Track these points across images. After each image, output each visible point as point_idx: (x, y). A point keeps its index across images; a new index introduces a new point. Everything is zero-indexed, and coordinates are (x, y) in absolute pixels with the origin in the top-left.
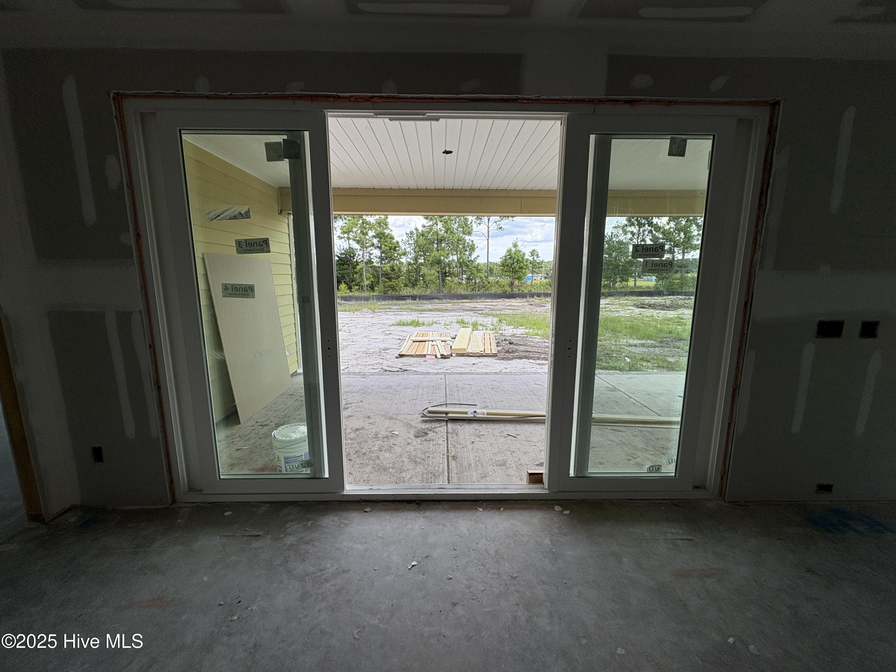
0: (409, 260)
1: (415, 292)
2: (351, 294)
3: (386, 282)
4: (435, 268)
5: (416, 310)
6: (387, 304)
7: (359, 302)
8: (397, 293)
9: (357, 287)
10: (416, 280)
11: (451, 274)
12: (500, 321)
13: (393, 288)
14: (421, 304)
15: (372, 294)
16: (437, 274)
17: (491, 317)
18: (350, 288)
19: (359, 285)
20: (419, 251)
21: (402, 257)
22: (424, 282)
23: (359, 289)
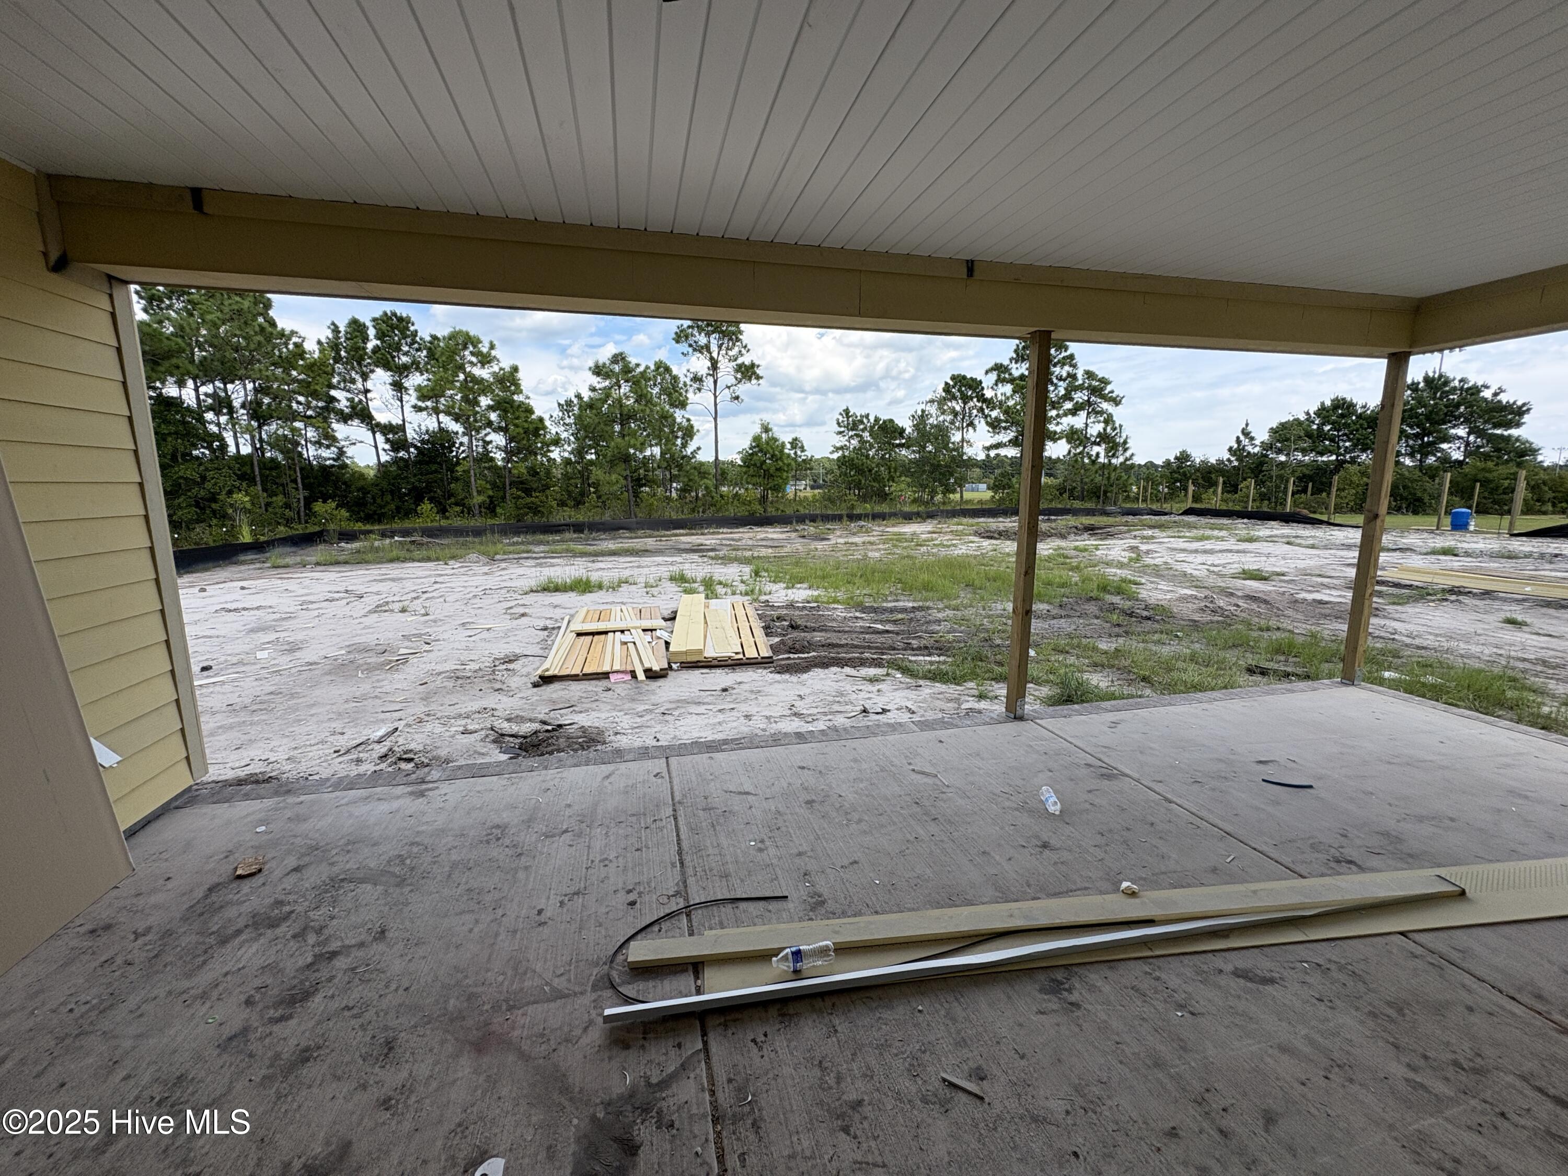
0: (566, 455)
1: (580, 516)
2: (444, 523)
3: (519, 497)
4: (618, 470)
5: (583, 554)
6: (522, 543)
7: (461, 539)
8: (544, 519)
9: (458, 509)
10: (582, 494)
11: (650, 482)
12: (757, 574)
13: (535, 510)
14: (594, 539)
15: (490, 522)
16: (623, 482)
17: (735, 565)
18: (443, 511)
19: (464, 505)
20: (587, 437)
21: (553, 448)
22: (599, 497)
23: (462, 512)
